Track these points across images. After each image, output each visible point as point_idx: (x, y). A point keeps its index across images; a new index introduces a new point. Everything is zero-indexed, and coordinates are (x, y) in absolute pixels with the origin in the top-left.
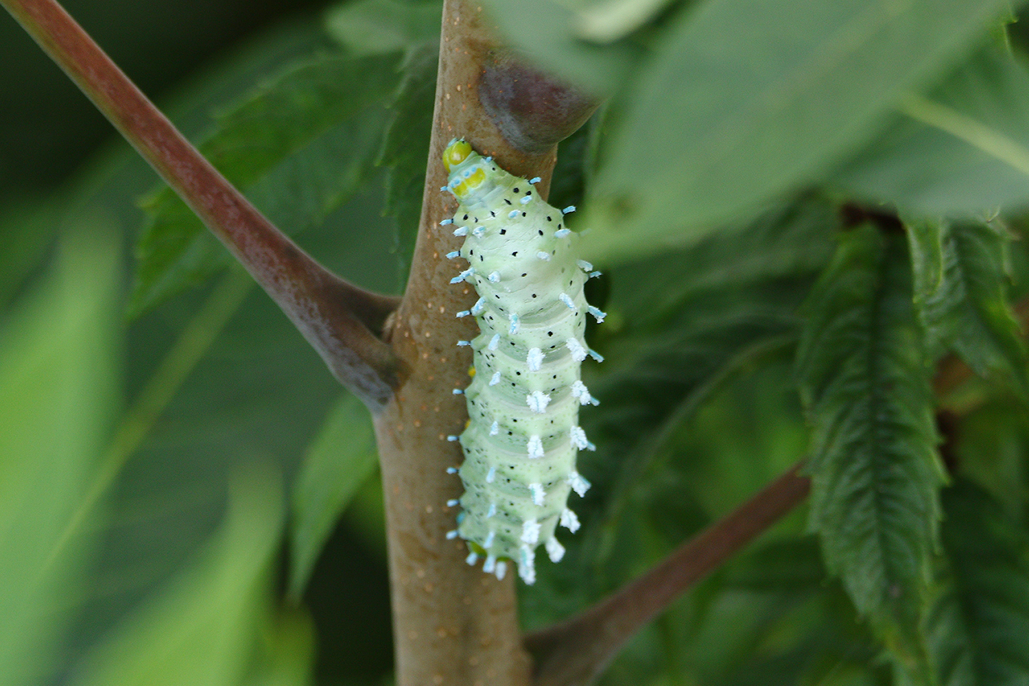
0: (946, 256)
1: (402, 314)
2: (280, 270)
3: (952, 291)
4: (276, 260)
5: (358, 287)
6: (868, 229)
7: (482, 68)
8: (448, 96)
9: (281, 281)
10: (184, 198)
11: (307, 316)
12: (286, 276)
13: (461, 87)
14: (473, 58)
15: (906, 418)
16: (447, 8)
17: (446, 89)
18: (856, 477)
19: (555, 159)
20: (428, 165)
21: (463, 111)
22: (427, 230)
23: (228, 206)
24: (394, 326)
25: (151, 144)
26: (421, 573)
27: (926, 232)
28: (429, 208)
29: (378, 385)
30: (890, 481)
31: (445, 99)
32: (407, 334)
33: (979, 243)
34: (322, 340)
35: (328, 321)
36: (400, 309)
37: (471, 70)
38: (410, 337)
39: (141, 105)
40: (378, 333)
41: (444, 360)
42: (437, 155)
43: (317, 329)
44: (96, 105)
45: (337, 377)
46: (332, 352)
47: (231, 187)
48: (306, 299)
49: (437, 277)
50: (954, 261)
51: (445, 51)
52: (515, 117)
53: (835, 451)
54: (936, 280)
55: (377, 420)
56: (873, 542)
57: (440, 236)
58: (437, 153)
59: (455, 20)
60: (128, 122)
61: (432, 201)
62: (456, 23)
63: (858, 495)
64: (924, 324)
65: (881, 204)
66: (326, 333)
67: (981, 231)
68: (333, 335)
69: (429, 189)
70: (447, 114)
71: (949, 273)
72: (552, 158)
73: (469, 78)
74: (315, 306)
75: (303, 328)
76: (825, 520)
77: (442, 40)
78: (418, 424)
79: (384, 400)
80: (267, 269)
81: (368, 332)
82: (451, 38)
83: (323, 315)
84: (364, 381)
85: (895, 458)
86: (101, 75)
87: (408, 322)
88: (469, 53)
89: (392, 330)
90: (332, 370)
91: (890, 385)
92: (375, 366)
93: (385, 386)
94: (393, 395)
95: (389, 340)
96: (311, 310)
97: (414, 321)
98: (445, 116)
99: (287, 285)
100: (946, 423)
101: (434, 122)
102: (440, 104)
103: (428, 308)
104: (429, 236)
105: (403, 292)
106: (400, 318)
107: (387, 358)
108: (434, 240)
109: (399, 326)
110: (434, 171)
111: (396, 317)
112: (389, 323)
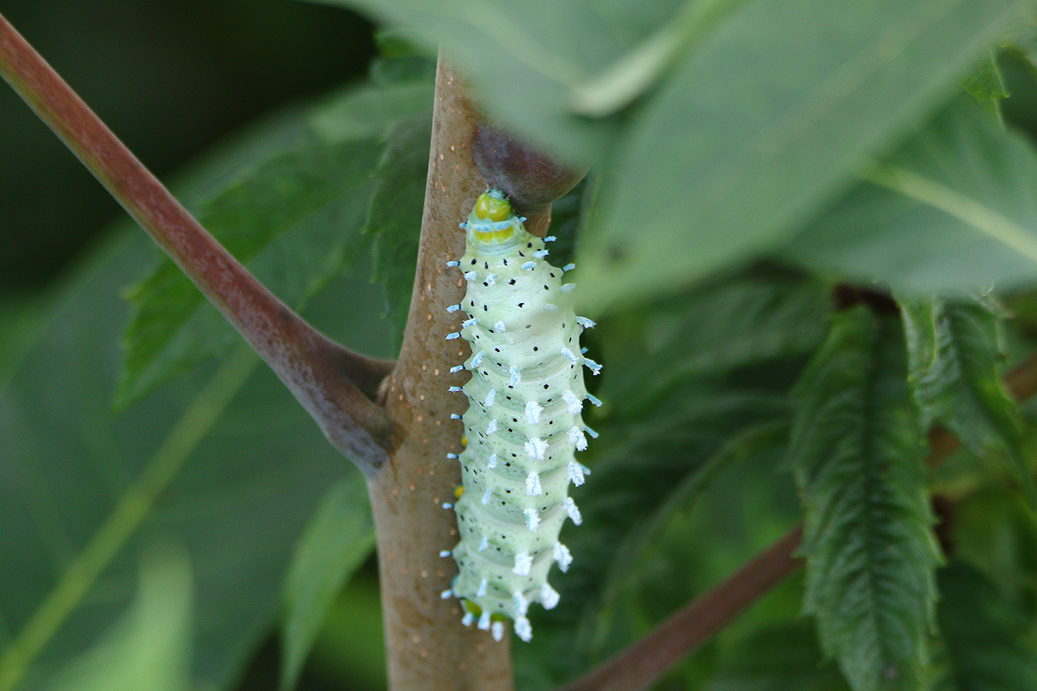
0: (940, 334)
1: (397, 376)
2: (274, 334)
3: (946, 370)
4: (270, 324)
5: (352, 351)
6: (861, 310)
7: (476, 128)
8: (442, 157)
9: (275, 344)
10: (178, 262)
11: (301, 380)
12: (280, 339)
13: (455, 147)
14: (467, 117)
15: (902, 499)
16: (441, 69)
17: (440, 150)
18: (851, 558)
19: (549, 220)
20: (422, 226)
21: (457, 171)
22: (421, 292)
23: (222, 270)
24: (388, 390)
25: (144, 208)
26: (416, 639)
27: (920, 310)
28: (423, 270)
29: (372, 450)
30: (885, 562)
31: (438, 159)
32: (401, 397)
33: (973, 321)
34: (316, 403)
35: (322, 384)
36: (395, 373)
37: (465, 131)
38: (405, 400)
39: (134, 169)
40: (373, 397)
41: (438, 423)
42: (431, 216)
43: (311, 393)
44: (90, 169)
45: (331, 441)
46: (327, 416)
47: (225, 251)
48: (300, 363)
49: (431, 339)
50: (948, 340)
51: (439, 112)
52: (509, 177)
53: (830, 532)
54: (930, 358)
55: (371, 485)
56: (869, 624)
57: (434, 297)
58: (431, 214)
59: (448, 80)
60: (122, 185)
61: (426, 263)
62: (449, 83)
63: (854, 575)
64: (919, 402)
65: (875, 282)
66: (320, 397)
67: (975, 310)
68: (326, 399)
69: (423, 251)
70: (441, 175)
71: (943, 351)
72: (546, 218)
73: (463, 138)
74: (309, 370)
75: (297, 392)
76: (821, 601)
77: (436, 100)
78: (412, 488)
79: (378, 464)
80: (261, 333)
81: (362, 396)
82: (445, 98)
83: (318, 379)
84: (358, 445)
85: (890, 539)
86: (94, 139)
87: (402, 385)
88: (463, 113)
89: (386, 394)
90: (327, 434)
91: (884, 466)
92: (369, 430)
93: (380, 450)
94: (387, 458)
95: (384, 403)
96: (305, 374)
97: (408, 384)
98: (440, 177)
99: (281, 349)
100: (941, 506)
101: (427, 183)
102: (434, 164)
103: (422, 370)
104: (423, 298)
105: (397, 355)
106: (394, 381)
107: (382, 421)
108: (428, 302)
109: (393, 389)
110: (428, 232)
111: (390, 380)
112: (383, 387)
